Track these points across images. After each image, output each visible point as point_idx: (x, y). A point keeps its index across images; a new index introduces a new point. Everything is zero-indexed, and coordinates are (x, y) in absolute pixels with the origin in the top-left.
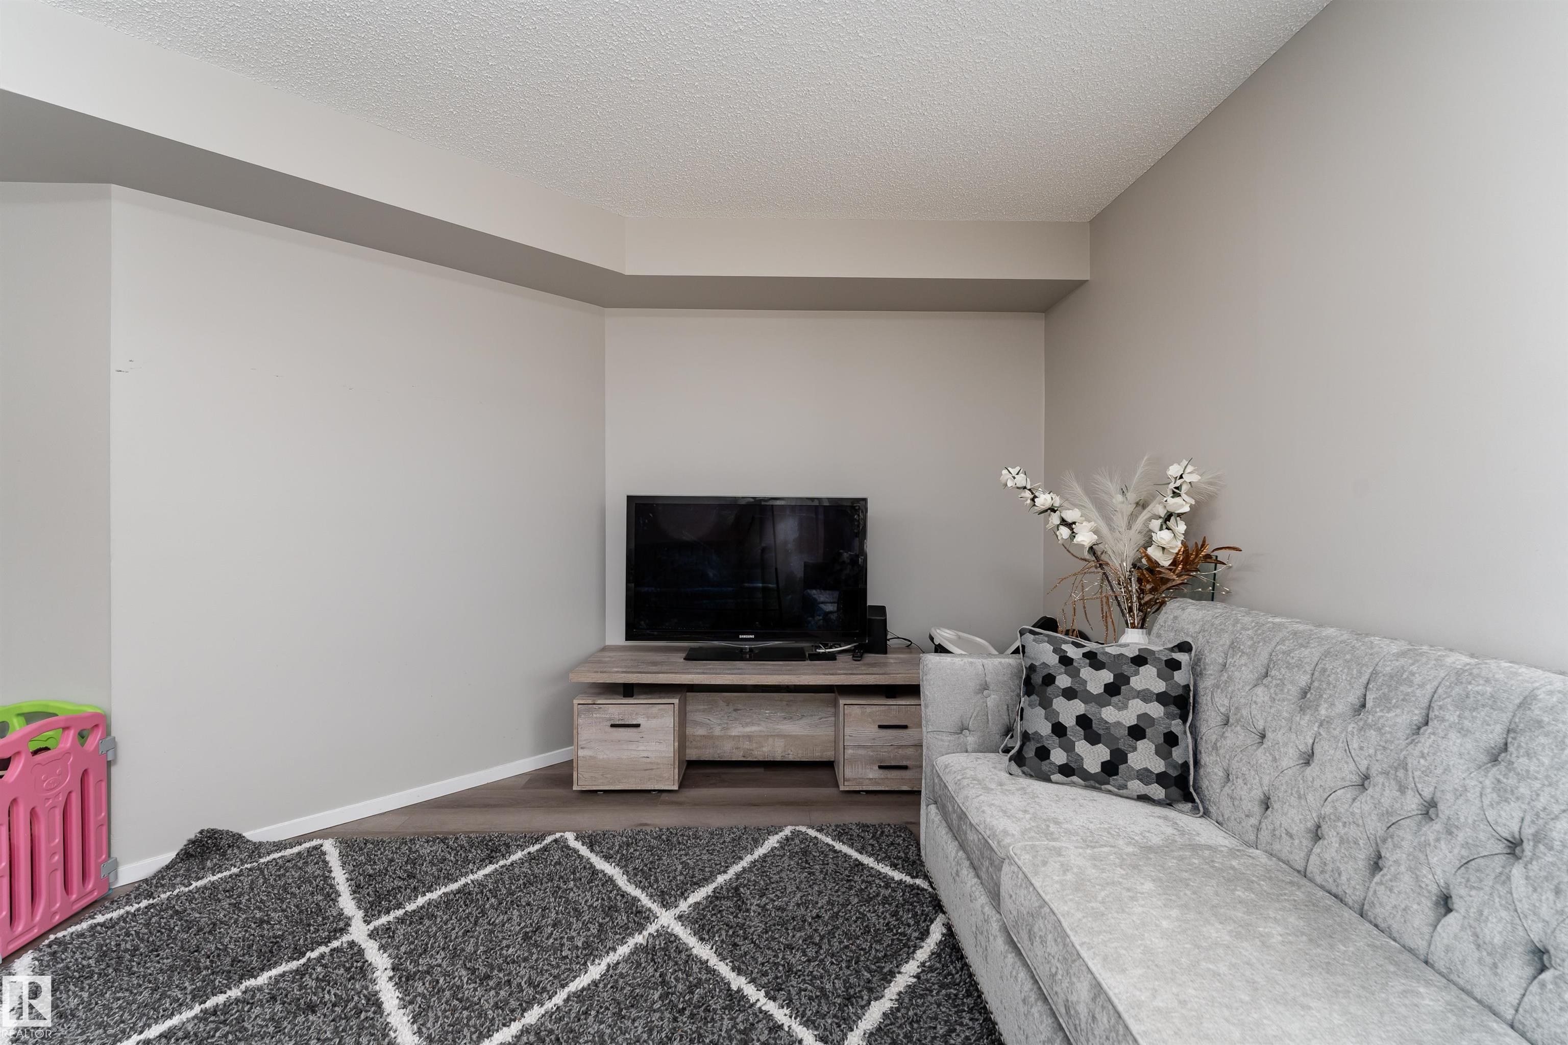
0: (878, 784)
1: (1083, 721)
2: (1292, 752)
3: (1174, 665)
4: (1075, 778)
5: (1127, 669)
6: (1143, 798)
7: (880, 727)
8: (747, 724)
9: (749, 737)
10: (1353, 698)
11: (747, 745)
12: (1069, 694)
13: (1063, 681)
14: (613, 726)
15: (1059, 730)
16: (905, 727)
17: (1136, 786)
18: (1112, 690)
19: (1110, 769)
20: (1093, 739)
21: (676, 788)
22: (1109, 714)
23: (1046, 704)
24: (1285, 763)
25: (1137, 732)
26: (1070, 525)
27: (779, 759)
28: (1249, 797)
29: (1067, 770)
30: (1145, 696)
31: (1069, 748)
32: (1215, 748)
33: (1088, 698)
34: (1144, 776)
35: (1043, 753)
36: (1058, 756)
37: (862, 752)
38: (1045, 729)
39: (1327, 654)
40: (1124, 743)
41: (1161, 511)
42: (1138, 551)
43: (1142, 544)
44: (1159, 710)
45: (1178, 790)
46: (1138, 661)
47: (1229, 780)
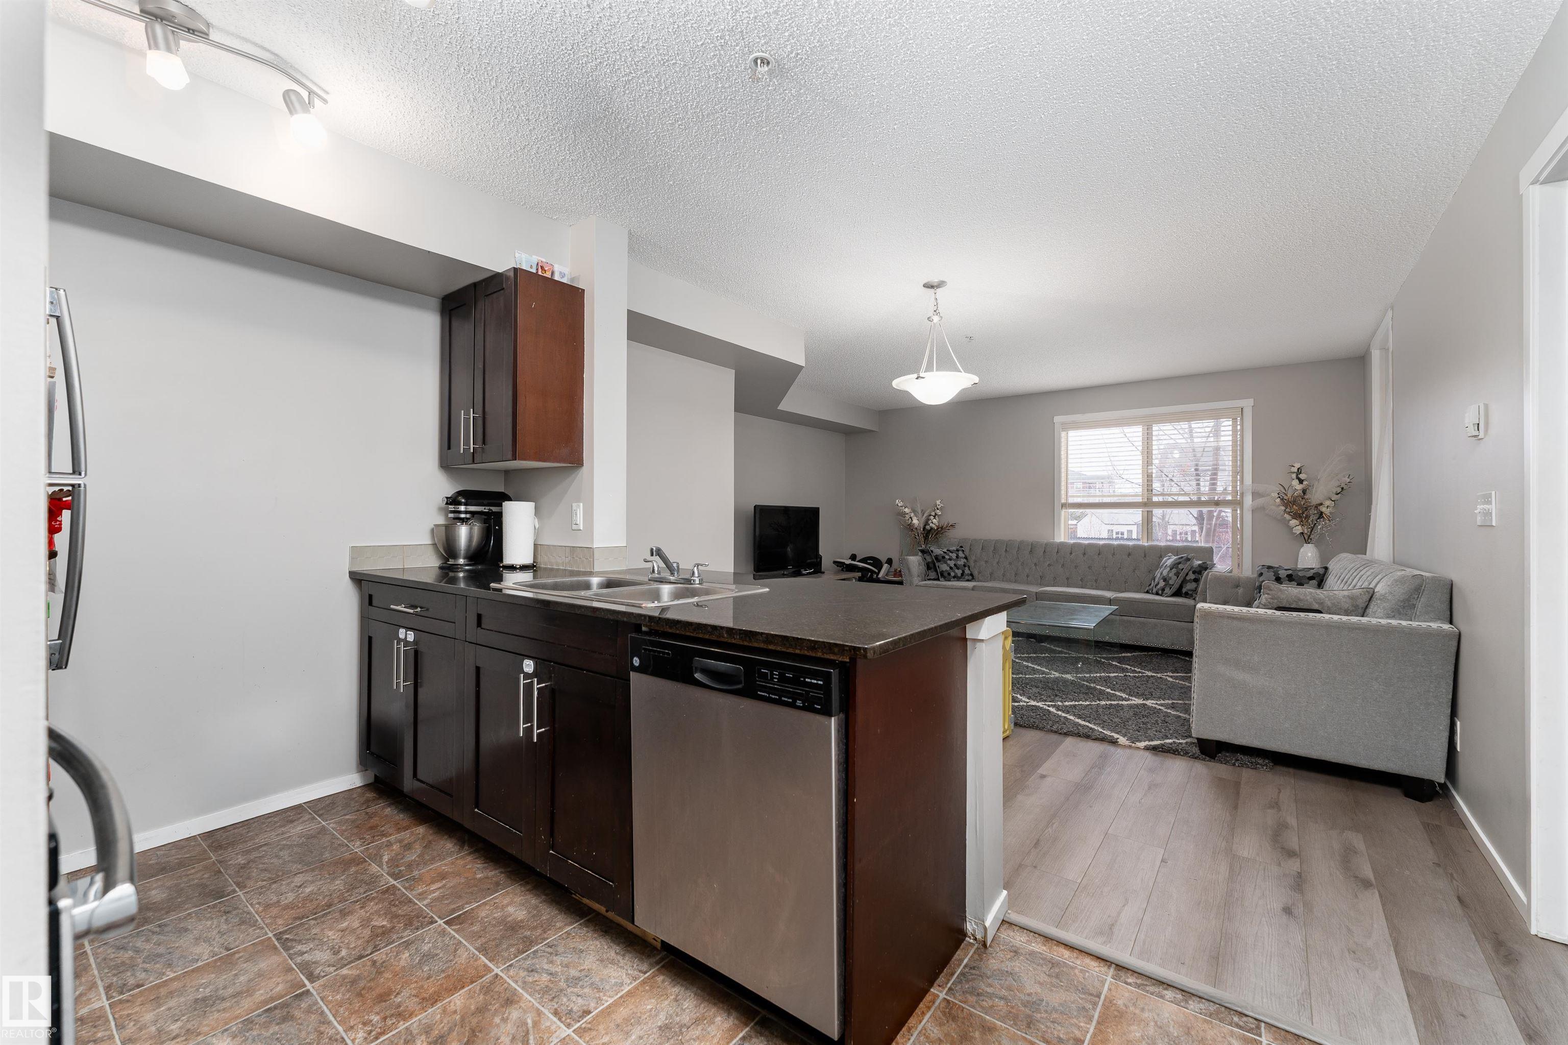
1: (954, 565)
2: (995, 562)
3: (963, 551)
4: (955, 579)
6: (968, 580)
10: (1004, 550)
12: (950, 559)
13: (947, 557)
15: (951, 568)
17: (967, 577)
18: (957, 557)
19: (962, 574)
20: (958, 569)
22: (959, 563)
23: (946, 563)
24: (994, 564)
25: (965, 566)
26: (911, 518)
28: (987, 573)
29: (954, 577)
30: (961, 558)
32: (975, 567)
33: (954, 560)
34: (968, 575)
35: (949, 574)
36: (953, 574)
38: (948, 569)
39: (996, 543)
40: (962, 568)
41: (933, 514)
42: (925, 525)
43: (926, 523)
44: (965, 560)
45: (972, 578)
46: (958, 550)
47: (979, 573)
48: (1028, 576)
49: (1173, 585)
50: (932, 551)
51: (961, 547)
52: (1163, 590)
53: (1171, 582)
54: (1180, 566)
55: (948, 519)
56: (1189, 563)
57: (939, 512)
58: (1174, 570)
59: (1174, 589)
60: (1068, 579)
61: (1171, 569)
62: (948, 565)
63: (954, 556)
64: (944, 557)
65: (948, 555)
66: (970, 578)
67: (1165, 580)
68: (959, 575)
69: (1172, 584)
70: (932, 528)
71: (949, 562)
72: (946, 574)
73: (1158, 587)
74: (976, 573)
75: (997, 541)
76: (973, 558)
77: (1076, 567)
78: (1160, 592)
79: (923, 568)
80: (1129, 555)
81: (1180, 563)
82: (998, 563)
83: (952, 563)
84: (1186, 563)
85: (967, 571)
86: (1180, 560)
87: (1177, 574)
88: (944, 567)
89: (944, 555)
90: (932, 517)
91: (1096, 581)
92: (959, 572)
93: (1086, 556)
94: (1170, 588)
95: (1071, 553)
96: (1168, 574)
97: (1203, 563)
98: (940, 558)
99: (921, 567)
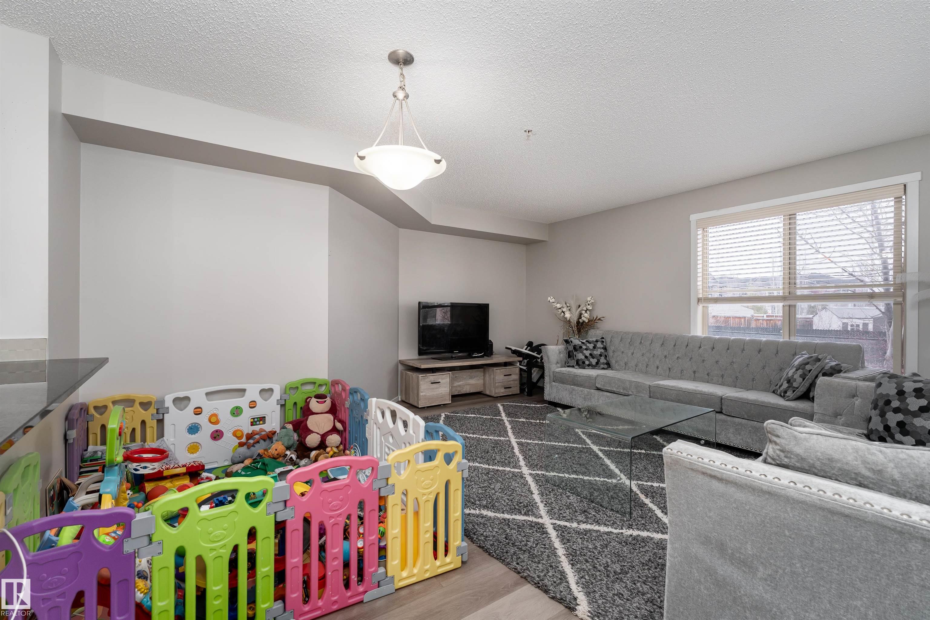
0: (503, 393)
1: (591, 354)
2: (630, 353)
3: (603, 342)
4: (590, 367)
5: (596, 343)
6: (603, 369)
7: (505, 375)
8: (459, 382)
9: (459, 386)
10: (640, 342)
11: (459, 389)
12: (586, 349)
13: (584, 347)
14: (432, 383)
15: (586, 357)
16: (511, 375)
17: (602, 366)
18: (594, 347)
19: (597, 363)
20: (593, 358)
21: (450, 402)
22: (595, 352)
23: (582, 352)
24: (629, 356)
25: (601, 355)
26: (564, 312)
27: (468, 392)
28: (622, 363)
29: (589, 365)
30: (600, 348)
31: (589, 360)
32: (613, 357)
33: (590, 350)
34: (603, 364)
35: (584, 363)
36: (587, 363)
37: (500, 384)
38: (583, 357)
39: (633, 335)
40: (599, 358)
41: (585, 309)
42: (579, 319)
43: (580, 317)
44: (603, 351)
45: (609, 365)
46: (597, 341)
47: (616, 362)
48: (658, 368)
49: (797, 388)
50: (571, 342)
51: (603, 338)
52: (785, 392)
53: (795, 385)
54: (808, 367)
55: (598, 313)
56: (818, 364)
57: (590, 307)
58: (800, 372)
59: (799, 393)
60: (694, 372)
61: (797, 370)
62: (584, 354)
63: (591, 346)
64: (581, 347)
65: (586, 345)
66: (606, 366)
67: (789, 381)
68: (594, 363)
69: (796, 386)
70: (584, 322)
71: (585, 352)
72: (580, 363)
73: (782, 388)
74: (613, 362)
75: (634, 334)
76: (612, 348)
77: (703, 361)
78: (782, 394)
79: (564, 356)
80: (760, 351)
81: (808, 363)
82: (632, 354)
83: (587, 353)
84: (815, 364)
85: (603, 360)
86: (809, 360)
87: (803, 377)
88: (580, 356)
89: (582, 345)
90: (584, 312)
91: (722, 376)
92: (594, 361)
93: (714, 350)
94: (794, 391)
95: (700, 347)
96: (793, 376)
97: (837, 365)
98: (577, 347)
99: (561, 355)
